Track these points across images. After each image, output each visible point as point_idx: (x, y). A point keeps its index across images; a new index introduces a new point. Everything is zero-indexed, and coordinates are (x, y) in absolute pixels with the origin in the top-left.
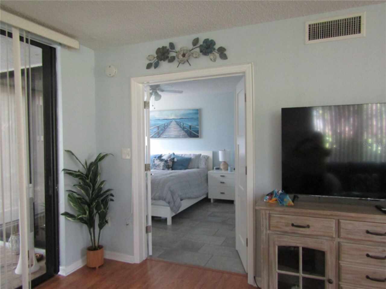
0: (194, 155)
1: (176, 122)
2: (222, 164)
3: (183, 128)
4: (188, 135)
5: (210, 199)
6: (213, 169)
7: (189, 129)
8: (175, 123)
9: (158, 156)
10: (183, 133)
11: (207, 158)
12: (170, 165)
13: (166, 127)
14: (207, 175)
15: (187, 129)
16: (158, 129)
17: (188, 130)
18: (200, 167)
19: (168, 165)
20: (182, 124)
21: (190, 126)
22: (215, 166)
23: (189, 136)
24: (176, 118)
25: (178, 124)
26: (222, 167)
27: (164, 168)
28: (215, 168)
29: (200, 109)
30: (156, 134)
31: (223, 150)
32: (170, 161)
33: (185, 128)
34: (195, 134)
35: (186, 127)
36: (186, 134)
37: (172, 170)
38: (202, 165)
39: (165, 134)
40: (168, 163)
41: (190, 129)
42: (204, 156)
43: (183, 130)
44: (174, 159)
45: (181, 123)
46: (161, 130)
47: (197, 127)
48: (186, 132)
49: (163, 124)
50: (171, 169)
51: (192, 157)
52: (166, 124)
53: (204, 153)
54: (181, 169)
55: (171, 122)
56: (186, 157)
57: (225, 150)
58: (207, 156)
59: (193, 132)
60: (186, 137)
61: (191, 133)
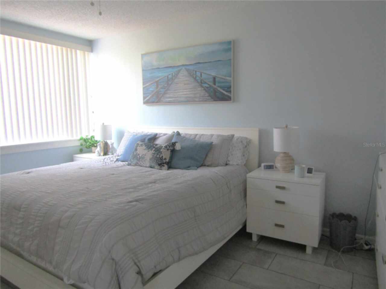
0: (219, 136)
1: (187, 70)
2: (279, 158)
3: (201, 83)
4: (210, 96)
5: (250, 235)
6: (259, 166)
7: (211, 84)
8: (186, 73)
9: (149, 137)
10: (200, 91)
11: (246, 143)
12: (165, 159)
13: (170, 83)
14: (245, 182)
15: (208, 84)
16: (157, 86)
17: (210, 86)
18: (231, 163)
19: (161, 159)
20: (198, 74)
21: (214, 78)
22: (263, 162)
23: (212, 98)
24: (188, 64)
25: (192, 74)
26: (278, 165)
27: (153, 165)
28: (263, 165)
29: (234, 41)
30: (153, 96)
31: (285, 126)
32: (166, 150)
33: (205, 83)
34: (224, 94)
36: (207, 95)
37: (170, 168)
38: (236, 159)
39: (168, 96)
40: (161, 153)
41: (215, 83)
42: (242, 138)
43: (202, 86)
44: (174, 144)
45: (196, 71)
46: (162, 88)
47: (228, 78)
48: (207, 89)
49: (165, 77)
50: (166, 166)
51: (215, 141)
52: (170, 76)
53: (239, 133)
54: (188, 168)
55: (179, 71)
56: (202, 140)
57: (287, 127)
58: (246, 138)
59: (219, 89)
60: (206, 101)
61: (215, 91)
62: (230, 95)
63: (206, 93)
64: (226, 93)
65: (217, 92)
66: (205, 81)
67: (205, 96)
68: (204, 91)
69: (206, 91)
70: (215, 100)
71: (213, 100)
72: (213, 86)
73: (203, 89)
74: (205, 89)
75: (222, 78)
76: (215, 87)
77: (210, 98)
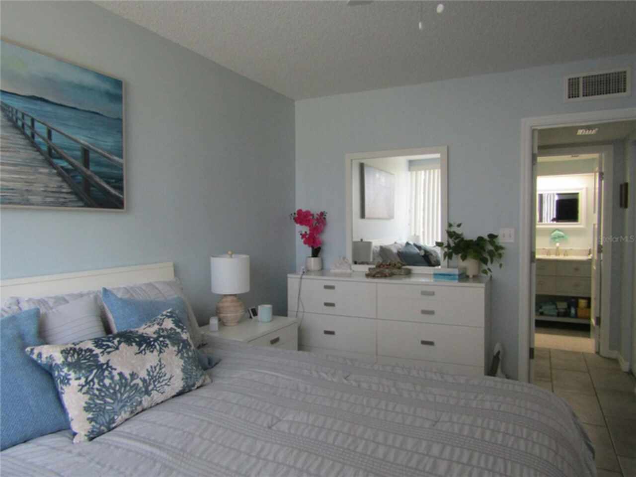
1: (5, 109)
4: (74, 192)
7: (79, 164)
10: (46, 178)
15: (71, 163)
17: (76, 169)
21: (86, 151)
23: (81, 199)
33: (61, 157)
34: (109, 193)
35: (65, 153)
41: (86, 162)
43: (52, 165)
47: (116, 158)
48: (65, 175)
59: (97, 179)
60: (63, 204)
61: (88, 183)
62: (121, 196)
63: (65, 185)
64: (113, 191)
65: (94, 186)
66: (60, 150)
67: (63, 193)
68: (60, 179)
69: (64, 180)
70: (87, 205)
71: (81, 204)
72: (84, 169)
73: (55, 171)
74: (59, 174)
75: (104, 156)
76: (89, 173)
77: (73, 197)
